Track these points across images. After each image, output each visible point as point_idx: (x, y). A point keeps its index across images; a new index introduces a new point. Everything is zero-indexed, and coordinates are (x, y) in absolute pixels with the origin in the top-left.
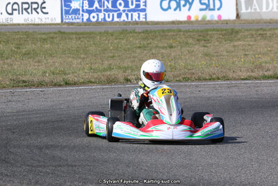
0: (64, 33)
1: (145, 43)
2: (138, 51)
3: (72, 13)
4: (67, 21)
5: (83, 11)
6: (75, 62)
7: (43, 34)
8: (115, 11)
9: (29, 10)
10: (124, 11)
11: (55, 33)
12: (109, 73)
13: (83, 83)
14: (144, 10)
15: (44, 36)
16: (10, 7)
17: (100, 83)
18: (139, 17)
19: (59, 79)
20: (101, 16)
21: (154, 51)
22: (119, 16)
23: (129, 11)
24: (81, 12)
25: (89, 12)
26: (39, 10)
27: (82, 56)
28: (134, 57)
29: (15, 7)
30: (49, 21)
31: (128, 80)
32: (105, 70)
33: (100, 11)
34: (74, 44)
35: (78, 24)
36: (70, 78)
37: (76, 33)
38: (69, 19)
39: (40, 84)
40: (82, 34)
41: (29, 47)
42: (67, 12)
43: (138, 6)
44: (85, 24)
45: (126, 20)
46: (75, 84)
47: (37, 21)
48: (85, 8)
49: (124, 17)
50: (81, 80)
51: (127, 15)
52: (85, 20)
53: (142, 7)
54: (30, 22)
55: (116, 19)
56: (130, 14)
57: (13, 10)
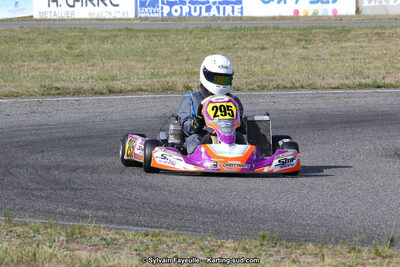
1: (230, 42)
3: (149, 6)
4: (143, 15)
5: (163, 3)
9: (95, 2)
10: (214, 3)
11: (120, 30)
14: (239, 2)
17: (152, 90)
18: (233, 11)
19: (101, 86)
21: (239, 54)
22: (208, 9)
23: (221, 3)
24: (160, 5)
25: (171, 4)
26: (107, 2)
27: (148, 59)
30: (120, 16)
31: (188, 88)
32: (166, 75)
33: (184, 3)
35: (155, 20)
38: (145, 12)
39: (78, 92)
41: (85, 47)
42: (143, 5)
45: (217, 14)
46: (121, 92)
47: (105, 16)
49: (214, 11)
50: (130, 88)
51: (218, 8)
54: (95, 16)
57: (75, 1)
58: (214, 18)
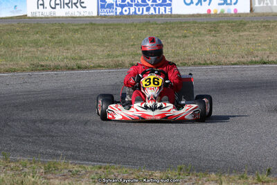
0: (94, 24)
1: (163, 33)
3: (107, 7)
4: (103, 14)
5: (117, 5)
6: (99, 49)
8: (144, 6)
9: (70, 5)
10: (152, 5)
11: (86, 25)
12: (118, 59)
13: (94, 68)
14: (170, 5)
15: (75, 27)
16: (53, 2)
17: (108, 67)
19: (72, 64)
20: (132, 10)
22: (148, 9)
23: (157, 5)
24: (115, 7)
25: (122, 6)
26: (78, 5)
27: (106, 44)
29: (58, 2)
30: (86, 14)
32: (118, 56)
33: (131, 5)
35: (111, 17)
36: (84, 63)
37: (105, 25)
39: (56, 68)
40: (110, 25)
41: (62, 36)
42: (103, 7)
45: (154, 13)
46: (86, 68)
47: (77, 15)
48: (118, 3)
49: (152, 11)
50: (92, 65)
51: (155, 9)
52: (118, 13)
54: (70, 15)
55: (145, 13)
56: (157, 8)
57: (56, 4)
58: (152, 16)
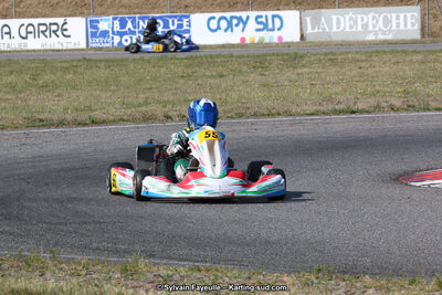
0: (89, 60)
1: (190, 71)
2: (181, 81)
3: (100, 36)
5: (113, 33)
6: (104, 95)
7: (64, 62)
9: (47, 33)
11: (79, 61)
12: (144, 108)
13: (114, 122)
15: (65, 65)
16: (23, 29)
17: (134, 120)
19: (84, 117)
21: (200, 81)
24: (111, 35)
25: (121, 34)
26: (59, 33)
27: (113, 88)
28: (176, 88)
29: (31, 29)
30: (71, 46)
31: (168, 118)
32: (140, 105)
33: (134, 33)
34: (102, 73)
35: (108, 49)
36: (98, 115)
37: (105, 61)
38: (96, 43)
39: (61, 124)
40: (112, 61)
41: (48, 77)
42: (94, 35)
43: (180, 26)
44: (116, 49)
46: (104, 122)
47: (58, 47)
48: (115, 30)
50: (112, 118)
53: (185, 27)
54: (48, 47)
57: (28, 33)
